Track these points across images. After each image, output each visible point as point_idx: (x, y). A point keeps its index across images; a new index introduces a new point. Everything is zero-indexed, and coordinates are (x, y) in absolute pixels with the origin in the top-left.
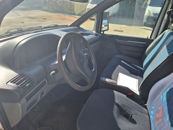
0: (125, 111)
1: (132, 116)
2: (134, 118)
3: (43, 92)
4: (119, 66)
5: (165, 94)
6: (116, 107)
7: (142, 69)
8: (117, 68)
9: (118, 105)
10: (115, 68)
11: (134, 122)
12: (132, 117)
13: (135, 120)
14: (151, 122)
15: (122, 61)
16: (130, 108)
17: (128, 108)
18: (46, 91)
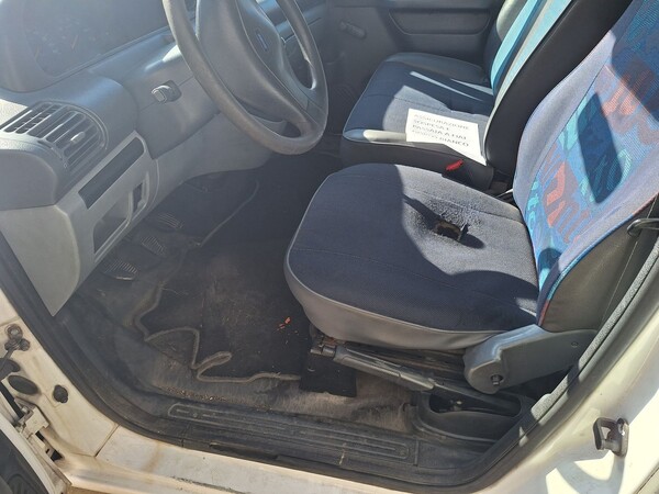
0: (440, 220)
1: (466, 229)
2: (473, 234)
3: (140, 187)
4: (406, 89)
5: (572, 126)
6: (409, 210)
7: (490, 92)
8: (398, 96)
9: (415, 204)
10: (393, 98)
11: (475, 243)
12: (469, 233)
13: (478, 237)
14: (531, 231)
15: (414, 74)
16: (457, 208)
17: (453, 210)
18: (148, 183)
